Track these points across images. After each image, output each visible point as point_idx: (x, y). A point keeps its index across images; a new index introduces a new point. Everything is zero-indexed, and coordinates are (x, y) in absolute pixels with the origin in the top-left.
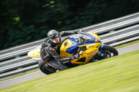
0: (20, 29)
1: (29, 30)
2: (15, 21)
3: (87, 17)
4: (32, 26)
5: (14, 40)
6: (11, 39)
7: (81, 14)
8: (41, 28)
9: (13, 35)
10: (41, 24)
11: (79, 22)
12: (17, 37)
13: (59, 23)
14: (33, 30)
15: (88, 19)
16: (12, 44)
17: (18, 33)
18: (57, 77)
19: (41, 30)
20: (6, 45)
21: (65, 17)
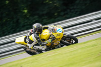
0: (28, 18)
1: (34, 19)
2: (24, 13)
3: (76, 10)
4: (36, 17)
5: (23, 26)
6: (21, 25)
7: (71, 8)
8: (43, 18)
9: (23, 23)
10: (43, 15)
11: (70, 13)
12: (26, 24)
13: (56, 14)
14: (37, 19)
15: (77, 12)
16: (22, 29)
17: (26, 21)
18: (55, 53)
19: (43, 19)
20: (18, 30)
21: (59, 10)
